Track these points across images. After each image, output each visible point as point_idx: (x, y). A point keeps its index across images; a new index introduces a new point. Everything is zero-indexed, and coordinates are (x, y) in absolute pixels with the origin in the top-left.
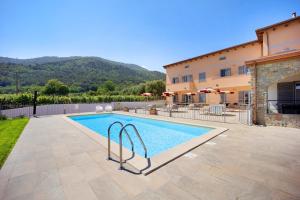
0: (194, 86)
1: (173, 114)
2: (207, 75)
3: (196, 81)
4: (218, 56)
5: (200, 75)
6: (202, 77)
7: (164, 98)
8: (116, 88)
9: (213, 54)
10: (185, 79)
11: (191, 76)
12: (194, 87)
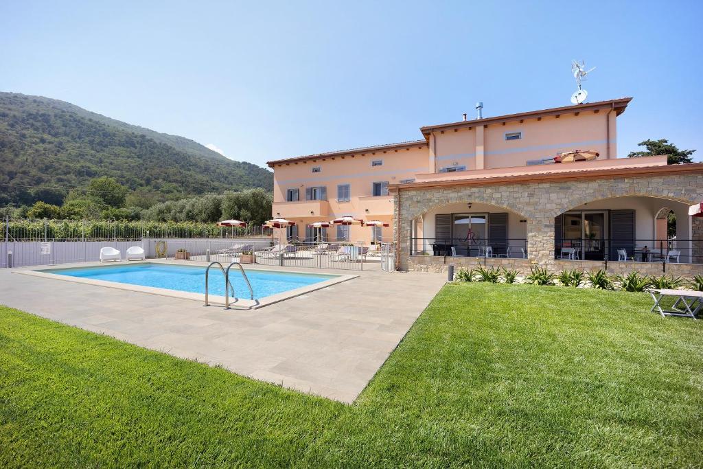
0: (329, 208)
1: (287, 262)
2: (351, 190)
3: (333, 201)
4: (370, 159)
5: (340, 188)
6: (344, 193)
7: (269, 231)
8: (129, 198)
9: (363, 153)
10: (312, 194)
11: (324, 190)
12: (328, 212)
